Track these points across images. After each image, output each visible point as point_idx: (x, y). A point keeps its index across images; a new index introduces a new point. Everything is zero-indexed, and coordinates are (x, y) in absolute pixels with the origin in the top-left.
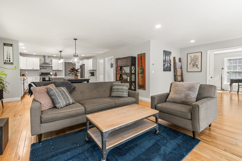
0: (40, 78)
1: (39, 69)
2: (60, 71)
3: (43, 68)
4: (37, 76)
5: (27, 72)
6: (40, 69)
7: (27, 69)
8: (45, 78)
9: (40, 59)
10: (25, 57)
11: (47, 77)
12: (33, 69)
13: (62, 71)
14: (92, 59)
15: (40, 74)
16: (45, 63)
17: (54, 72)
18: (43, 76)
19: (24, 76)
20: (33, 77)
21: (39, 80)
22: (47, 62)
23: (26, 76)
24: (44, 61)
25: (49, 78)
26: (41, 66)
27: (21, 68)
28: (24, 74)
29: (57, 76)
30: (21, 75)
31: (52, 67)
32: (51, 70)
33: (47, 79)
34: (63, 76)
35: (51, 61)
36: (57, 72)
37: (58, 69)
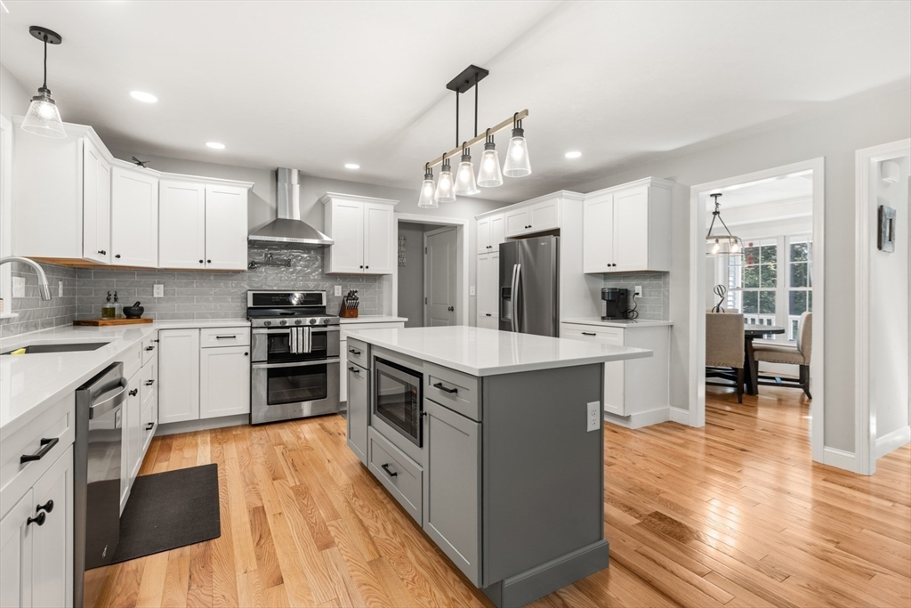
0: (252, 336)
1: (245, 267)
2: (376, 278)
3: (270, 262)
4: (226, 316)
5: (159, 291)
6: (252, 265)
7: (162, 266)
8: (287, 335)
9: (252, 194)
10: (148, 170)
11: (298, 325)
12: (202, 266)
13: (385, 284)
14: (648, 180)
15: (250, 304)
16: (278, 225)
17: (336, 287)
18: (269, 320)
19: (138, 316)
20: (200, 329)
21: (246, 354)
22: (297, 217)
23: (150, 321)
24: (271, 208)
25: (314, 334)
26: (255, 241)
27: (118, 256)
28: (138, 303)
29: (356, 317)
30: (117, 313)
31: (326, 250)
32: (323, 271)
33: (301, 342)
34: (390, 314)
35: (323, 205)
36: (356, 292)
37: (367, 267)
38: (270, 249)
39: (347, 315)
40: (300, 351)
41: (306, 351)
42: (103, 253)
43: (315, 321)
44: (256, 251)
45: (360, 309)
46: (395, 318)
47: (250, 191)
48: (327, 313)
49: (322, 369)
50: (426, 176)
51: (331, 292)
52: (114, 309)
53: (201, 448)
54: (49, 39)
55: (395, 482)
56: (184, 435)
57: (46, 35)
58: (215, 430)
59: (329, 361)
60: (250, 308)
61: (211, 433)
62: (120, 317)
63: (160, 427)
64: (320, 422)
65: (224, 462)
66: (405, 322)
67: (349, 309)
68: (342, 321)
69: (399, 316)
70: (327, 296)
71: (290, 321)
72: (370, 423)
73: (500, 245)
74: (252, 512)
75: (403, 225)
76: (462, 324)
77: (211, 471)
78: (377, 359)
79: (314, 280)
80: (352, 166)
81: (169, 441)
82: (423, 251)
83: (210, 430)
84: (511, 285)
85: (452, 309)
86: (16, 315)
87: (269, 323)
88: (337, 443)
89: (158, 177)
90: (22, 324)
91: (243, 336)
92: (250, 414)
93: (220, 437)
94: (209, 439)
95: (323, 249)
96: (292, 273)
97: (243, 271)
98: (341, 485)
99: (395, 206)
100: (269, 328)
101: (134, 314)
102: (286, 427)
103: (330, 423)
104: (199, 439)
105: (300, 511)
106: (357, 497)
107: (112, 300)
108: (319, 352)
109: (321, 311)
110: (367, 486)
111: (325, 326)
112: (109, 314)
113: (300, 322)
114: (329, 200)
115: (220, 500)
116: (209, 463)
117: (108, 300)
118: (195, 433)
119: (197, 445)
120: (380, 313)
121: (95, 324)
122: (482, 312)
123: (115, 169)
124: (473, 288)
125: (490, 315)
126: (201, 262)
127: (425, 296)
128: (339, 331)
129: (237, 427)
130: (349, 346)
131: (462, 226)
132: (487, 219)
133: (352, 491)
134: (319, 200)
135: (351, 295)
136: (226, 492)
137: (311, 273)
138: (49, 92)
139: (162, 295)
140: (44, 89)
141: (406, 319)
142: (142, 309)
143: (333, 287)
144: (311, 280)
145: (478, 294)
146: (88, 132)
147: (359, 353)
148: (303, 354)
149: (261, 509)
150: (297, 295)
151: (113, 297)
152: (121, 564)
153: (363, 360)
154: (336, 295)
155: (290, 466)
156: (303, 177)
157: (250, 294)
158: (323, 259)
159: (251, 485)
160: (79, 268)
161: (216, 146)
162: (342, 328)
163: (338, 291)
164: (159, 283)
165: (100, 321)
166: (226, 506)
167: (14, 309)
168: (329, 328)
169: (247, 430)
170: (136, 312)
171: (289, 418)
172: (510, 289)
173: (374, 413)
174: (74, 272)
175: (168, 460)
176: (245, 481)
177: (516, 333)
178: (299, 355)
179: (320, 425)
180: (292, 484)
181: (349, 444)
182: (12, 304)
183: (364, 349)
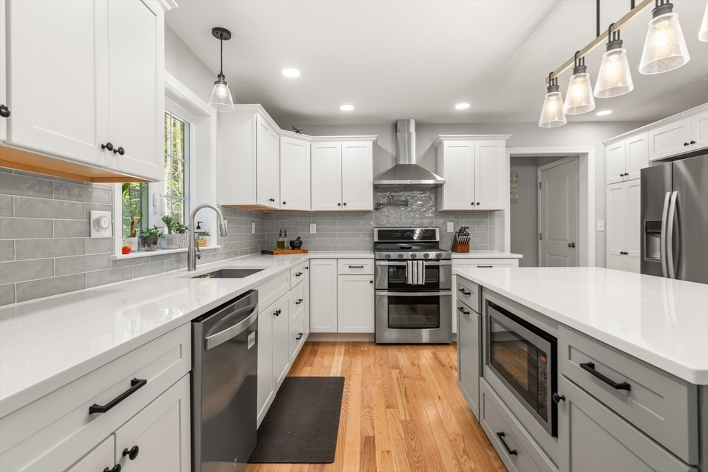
0: (375, 267)
1: (371, 207)
2: (488, 214)
3: (393, 203)
4: (358, 249)
5: (313, 228)
6: (378, 207)
7: (314, 209)
8: (404, 267)
9: (376, 146)
10: (303, 136)
11: (413, 259)
12: (340, 209)
15: (376, 239)
16: (399, 169)
17: (448, 223)
18: (389, 253)
19: (299, 248)
20: (337, 259)
21: (371, 282)
22: (414, 162)
23: (306, 252)
24: (392, 156)
25: (427, 267)
26: (379, 185)
27: (284, 203)
28: (299, 238)
29: (468, 252)
30: (286, 245)
31: (439, 189)
32: (436, 209)
33: (416, 274)
34: (502, 250)
35: (436, 149)
36: (467, 228)
37: (478, 204)
38: (391, 192)
39: (458, 250)
40: (415, 283)
41: (420, 283)
42: (272, 200)
43: (428, 255)
44: (380, 194)
45: (471, 244)
46: (508, 254)
47: (375, 144)
48: (440, 248)
49: (436, 300)
50: (550, 89)
51: (444, 228)
52: (283, 242)
53: (336, 358)
54: (224, 37)
55: (515, 462)
56: (327, 344)
57: (222, 33)
58: (348, 342)
59: (441, 293)
60: (376, 243)
61: (346, 345)
62: (288, 249)
63: (311, 335)
64: (433, 350)
65: (350, 376)
66: (520, 259)
67: (461, 244)
68: (454, 255)
69: (512, 252)
70: (440, 232)
71: (407, 255)
72: (482, 374)
73: (642, 170)
74: (363, 442)
75: (516, 161)
76: (586, 265)
77: (339, 383)
78: (489, 303)
79: (429, 218)
80: (462, 106)
81: (316, 347)
82: (537, 186)
83: (346, 342)
84: (661, 217)
85: (573, 246)
86: (220, 246)
87: (389, 256)
88: (448, 378)
89: (310, 141)
90: (225, 253)
91: (369, 267)
92: (375, 333)
93: (351, 350)
94: (343, 351)
95: (437, 189)
96: (410, 211)
97: (370, 212)
98: (450, 432)
99: (507, 141)
100: (389, 260)
101: (296, 246)
102: (403, 350)
103: (443, 353)
104: (337, 349)
105: (408, 456)
106: (467, 455)
107: (283, 235)
108: (432, 285)
109: (434, 246)
110: (479, 442)
111: (438, 260)
112: (281, 245)
113: (415, 256)
114: (441, 143)
115: (341, 418)
116: (339, 375)
117: (280, 235)
118: (335, 344)
119: (334, 354)
120: (492, 249)
121: (271, 253)
122: (614, 249)
123: (282, 138)
124: (601, 223)
125: (625, 253)
126: (339, 205)
127: (540, 231)
128: (450, 265)
129: (365, 343)
130: (459, 285)
131: (586, 154)
132: (622, 143)
133: (462, 445)
134: (433, 144)
135: (462, 231)
136: (346, 411)
137: (426, 211)
138: (224, 77)
139: (315, 232)
140: (221, 75)
141: (521, 256)
142: (301, 243)
143: (445, 223)
144: (426, 218)
145: (608, 229)
146: (259, 109)
147: (469, 294)
148: (418, 286)
149: (372, 440)
150: (418, 231)
151: (283, 233)
152: (258, 465)
153: (473, 302)
154: (448, 231)
155: (403, 395)
156: (420, 126)
157: (376, 230)
158: (436, 198)
159: (367, 407)
160: (267, 213)
161: (347, 108)
162: (454, 262)
163: (451, 227)
164: (313, 223)
165: (275, 252)
166: (344, 426)
167: (219, 242)
168: (441, 263)
169: (373, 348)
170: (297, 245)
171: (407, 342)
172: (660, 223)
173: (487, 364)
174: (263, 215)
175: (311, 365)
176: (363, 402)
177: (670, 280)
178: (414, 286)
179: (434, 353)
180: (403, 418)
181: (459, 387)
182: (218, 239)
183: (476, 291)
